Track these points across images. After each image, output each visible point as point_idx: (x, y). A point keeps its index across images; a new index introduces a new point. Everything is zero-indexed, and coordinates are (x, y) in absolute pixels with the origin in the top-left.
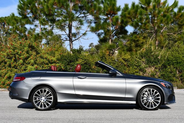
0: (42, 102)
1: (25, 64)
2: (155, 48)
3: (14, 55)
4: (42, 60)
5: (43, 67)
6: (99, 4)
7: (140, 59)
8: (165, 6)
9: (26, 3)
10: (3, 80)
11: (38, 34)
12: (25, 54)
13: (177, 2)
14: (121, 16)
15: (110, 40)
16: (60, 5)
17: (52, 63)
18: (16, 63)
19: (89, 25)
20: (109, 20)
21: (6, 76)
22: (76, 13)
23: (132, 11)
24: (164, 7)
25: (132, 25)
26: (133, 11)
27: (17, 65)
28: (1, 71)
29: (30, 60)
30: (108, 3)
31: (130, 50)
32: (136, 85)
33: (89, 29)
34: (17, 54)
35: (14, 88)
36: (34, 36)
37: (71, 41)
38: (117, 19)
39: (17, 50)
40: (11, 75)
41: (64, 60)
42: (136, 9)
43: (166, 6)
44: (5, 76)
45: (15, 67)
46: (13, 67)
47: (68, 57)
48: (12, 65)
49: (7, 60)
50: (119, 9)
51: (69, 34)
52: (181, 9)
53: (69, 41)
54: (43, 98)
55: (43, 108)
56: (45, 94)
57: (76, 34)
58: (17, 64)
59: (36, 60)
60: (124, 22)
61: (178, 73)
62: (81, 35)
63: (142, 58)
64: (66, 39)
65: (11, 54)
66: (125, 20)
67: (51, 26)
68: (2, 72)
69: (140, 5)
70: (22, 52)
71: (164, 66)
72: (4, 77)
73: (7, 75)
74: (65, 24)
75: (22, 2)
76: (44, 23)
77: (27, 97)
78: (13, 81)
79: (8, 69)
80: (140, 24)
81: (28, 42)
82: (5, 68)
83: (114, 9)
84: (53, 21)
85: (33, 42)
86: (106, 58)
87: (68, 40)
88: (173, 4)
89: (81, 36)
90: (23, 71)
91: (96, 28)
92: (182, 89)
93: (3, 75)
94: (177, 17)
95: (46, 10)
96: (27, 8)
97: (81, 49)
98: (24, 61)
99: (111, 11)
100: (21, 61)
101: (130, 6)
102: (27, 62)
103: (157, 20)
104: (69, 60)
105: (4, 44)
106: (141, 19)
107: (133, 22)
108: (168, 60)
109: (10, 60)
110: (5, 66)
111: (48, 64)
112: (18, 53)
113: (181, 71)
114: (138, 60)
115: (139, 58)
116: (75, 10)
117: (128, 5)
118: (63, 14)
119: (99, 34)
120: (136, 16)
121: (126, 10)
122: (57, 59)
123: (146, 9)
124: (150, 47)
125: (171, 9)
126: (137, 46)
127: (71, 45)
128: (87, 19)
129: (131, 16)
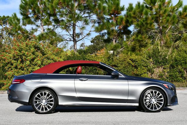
0: (43, 106)
6: (103, 3)
9: (28, 3)
11: (42, 35)
12: (32, 55)
14: (125, 15)
15: (114, 40)
16: (65, 5)
19: (93, 25)
22: (81, 13)
23: (137, 11)
24: (168, 7)
30: (112, 3)
32: (139, 87)
33: (93, 29)
34: (24, 55)
35: (14, 91)
37: (75, 41)
38: (122, 19)
39: (24, 51)
42: (142, 9)
43: (170, 5)
50: (123, 9)
51: (73, 35)
52: (186, 9)
53: (73, 41)
54: (44, 101)
55: (44, 111)
56: (45, 96)
57: (80, 34)
61: (185, 73)
62: (85, 35)
66: (130, 20)
67: (54, 26)
69: (145, 5)
70: (29, 53)
71: (172, 67)
74: (70, 24)
75: (24, 2)
76: (47, 23)
77: (27, 100)
78: (13, 84)
81: (34, 42)
83: (118, 9)
84: (57, 21)
87: (71, 40)
91: (101, 28)
94: (182, 16)
95: (51, 10)
99: (115, 11)
100: (28, 62)
101: (134, 6)
103: (162, 19)
106: (147, 19)
107: (138, 21)
108: (176, 61)
114: (146, 60)
115: (146, 58)
116: (79, 10)
117: (132, 4)
119: (103, 34)
120: (142, 16)
121: (130, 10)
122: (64, 60)
123: (151, 9)
124: (157, 47)
125: (176, 9)
126: (141, 46)
127: (75, 46)
128: (91, 19)
129: (136, 15)
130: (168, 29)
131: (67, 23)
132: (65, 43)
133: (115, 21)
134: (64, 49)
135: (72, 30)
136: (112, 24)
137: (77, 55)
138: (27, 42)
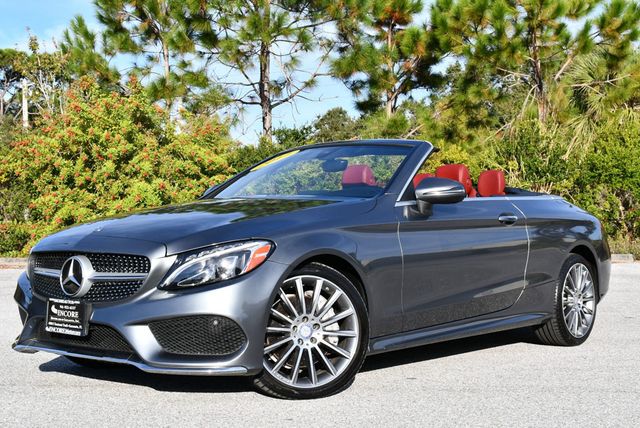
1: (122, 176)
3: (86, 144)
4: (179, 164)
5: (183, 188)
11: (163, 81)
12: (122, 142)
14: (425, 26)
15: (390, 104)
17: (215, 175)
18: (90, 172)
19: (324, 54)
20: (385, 41)
21: (56, 216)
22: (287, 14)
23: (467, 9)
26: (471, 7)
27: (93, 179)
28: (41, 199)
29: (139, 162)
33: (325, 68)
34: (96, 142)
37: (265, 103)
39: (95, 130)
40: (73, 213)
44: (53, 215)
45: (89, 186)
46: (81, 187)
48: (79, 181)
49: (59, 161)
50: (417, 8)
51: (261, 85)
52: (620, 5)
53: (261, 104)
57: (281, 84)
58: (95, 175)
59: (159, 163)
61: (621, 208)
62: (300, 86)
63: (509, 159)
64: (252, 98)
65: (75, 142)
66: (443, 39)
67: (201, 54)
68: (44, 204)
70: (113, 135)
71: (579, 183)
72: (51, 220)
73: (59, 213)
76: (181, 45)
79: (65, 194)
81: (132, 102)
82: (55, 189)
83: (403, 8)
84: (210, 39)
85: (147, 103)
87: (256, 101)
89: (298, 91)
90: (114, 199)
91: (349, 65)
93: (46, 212)
94: (608, 29)
95: (190, 0)
96: (124, 1)
97: (306, 129)
98: (118, 168)
99: (394, 12)
100: (109, 166)
102: (128, 169)
105: (50, 110)
106: (500, 33)
108: (593, 167)
109: (71, 162)
110: (54, 184)
111: (198, 178)
112: (99, 137)
113: (634, 202)
115: (496, 158)
116: (281, 5)
118: (243, 16)
119: (354, 84)
120: (479, 28)
121: (443, 6)
122: (228, 160)
124: (533, 124)
125: (587, 6)
126: (473, 124)
127: (267, 118)
128: (319, 36)
129: (464, 25)
130: (560, 72)
131: (242, 44)
132: (235, 111)
133: (392, 44)
134: (232, 128)
135: (257, 65)
136: (385, 51)
137: (272, 147)
138: (108, 99)
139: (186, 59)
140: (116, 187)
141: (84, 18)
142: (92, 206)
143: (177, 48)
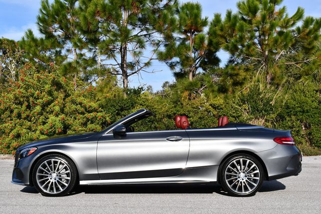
1: (45, 113)
2: (266, 87)
3: (27, 97)
4: (74, 107)
5: (76, 119)
6: (172, 14)
7: (240, 106)
8: (282, 17)
9: (51, 12)
10: (7, 140)
11: (70, 64)
12: (45, 96)
13: (303, 11)
14: (208, 33)
15: (191, 74)
16: (105, 15)
17: (91, 112)
18: (29, 111)
19: (155, 49)
20: (189, 41)
21: (11, 133)
22: (134, 28)
23: (226, 25)
24: (280, 19)
25: (227, 48)
26: (228, 24)
27: (31, 115)
28: (4, 125)
29: (54, 106)
30: (187, 13)
31: (224, 90)
33: (155, 56)
34: (32, 96)
36: (62, 67)
37: (126, 75)
38: (202, 39)
39: (32, 90)
40: (20, 132)
41: (111, 106)
42: (234, 23)
43: (284, 17)
45: (28, 118)
46: (25, 119)
47: (117, 101)
48: (24, 116)
49: (14, 106)
50: (205, 23)
51: (122, 64)
52: (308, 22)
53: (122, 75)
57: (134, 64)
58: (32, 113)
59: (64, 107)
60: (213, 43)
61: (304, 128)
62: (142, 65)
63: (244, 103)
64: (117, 72)
65: (21, 97)
66: (215, 41)
67: (90, 50)
68: (5, 127)
69: (240, 16)
70: (41, 93)
71: (281, 117)
72: (9, 135)
73: (13, 132)
74: (114, 47)
75: (44, 12)
76: (79, 44)
79: (16, 122)
80: (240, 47)
81: (51, 76)
82: (11, 120)
83: (196, 23)
84: (94, 41)
85: (59, 76)
86: (182, 104)
87: (119, 73)
88: (295, 15)
89: (141, 68)
91: (166, 54)
92: (311, 155)
93: (7, 131)
94: (302, 35)
95: (82, 24)
96: (53, 21)
97: (140, 89)
98: (43, 109)
99: (192, 26)
100: (38, 108)
101: (223, 18)
102: (48, 109)
103: (268, 40)
104: (120, 106)
106: (242, 39)
107: (229, 43)
108: (288, 107)
109: (20, 107)
110: (11, 117)
111: (83, 113)
112: (34, 94)
113: (310, 125)
114: (236, 106)
115: (238, 103)
116: (131, 24)
117: (220, 16)
118: (111, 30)
119: (171, 63)
120: (234, 34)
121: (216, 24)
123: (250, 22)
124: (257, 85)
127: (125, 82)
128: (152, 39)
129: (225, 33)
133: (192, 43)
136: (186, 47)
138: (39, 75)
139: (82, 52)
140: (42, 118)
141: (32, 30)
142: (30, 128)
143: (78, 46)
